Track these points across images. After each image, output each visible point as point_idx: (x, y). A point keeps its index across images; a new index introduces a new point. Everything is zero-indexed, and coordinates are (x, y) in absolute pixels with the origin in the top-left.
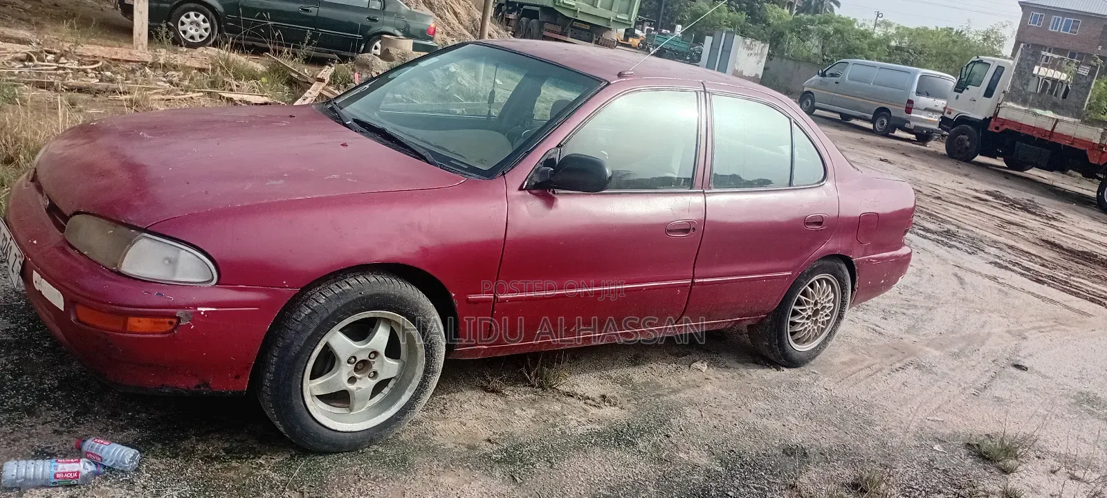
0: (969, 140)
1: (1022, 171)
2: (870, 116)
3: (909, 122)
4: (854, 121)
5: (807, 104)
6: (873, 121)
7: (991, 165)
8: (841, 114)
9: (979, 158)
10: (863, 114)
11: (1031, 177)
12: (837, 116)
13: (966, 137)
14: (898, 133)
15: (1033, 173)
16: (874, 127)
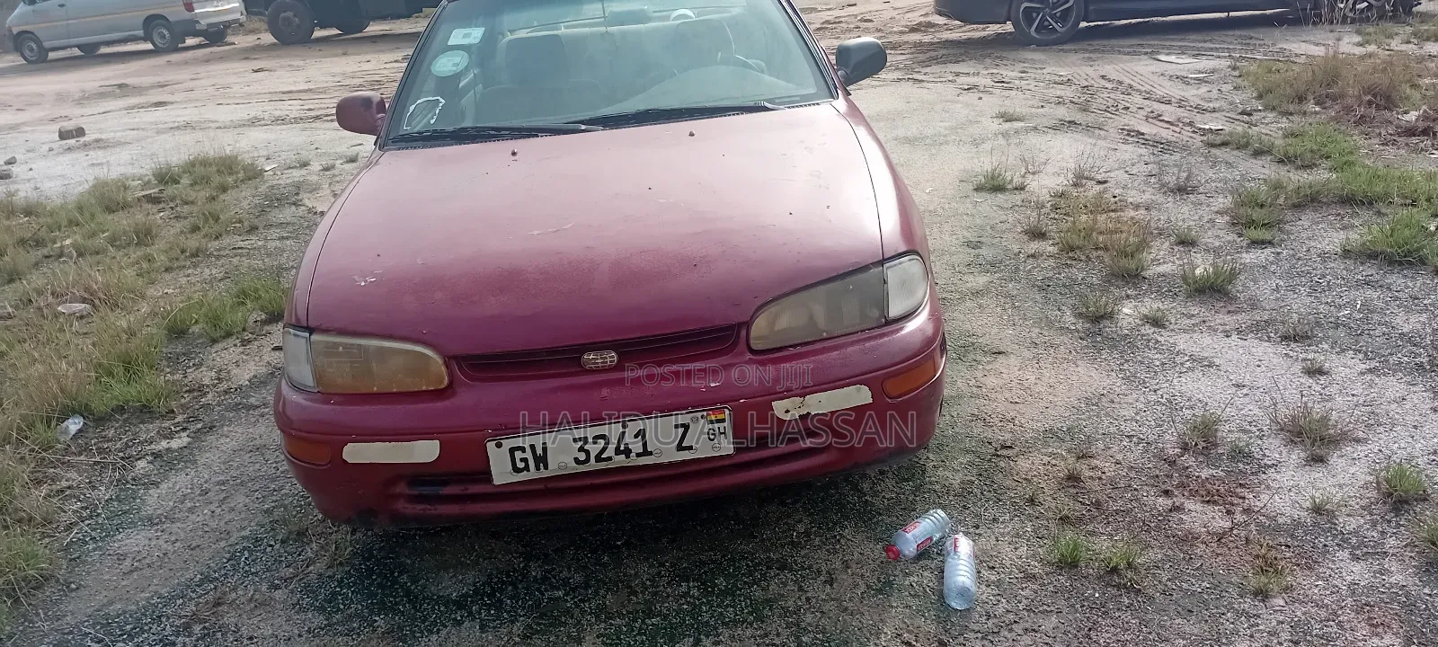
0: (295, 16)
1: (361, 32)
2: (141, 33)
3: (198, 22)
4: (104, 50)
5: (32, 50)
6: (147, 38)
7: (328, 37)
8: (79, 47)
9: (318, 33)
10: (127, 33)
11: (373, 34)
12: (77, 52)
13: (289, 14)
14: (190, 41)
15: (374, 28)
16: (153, 44)
